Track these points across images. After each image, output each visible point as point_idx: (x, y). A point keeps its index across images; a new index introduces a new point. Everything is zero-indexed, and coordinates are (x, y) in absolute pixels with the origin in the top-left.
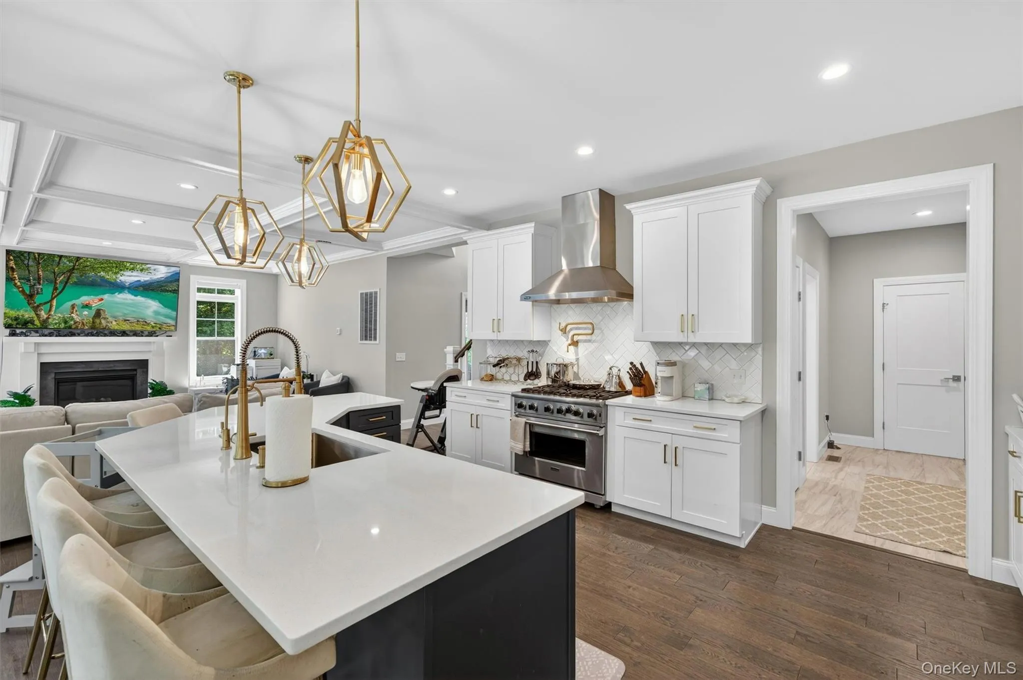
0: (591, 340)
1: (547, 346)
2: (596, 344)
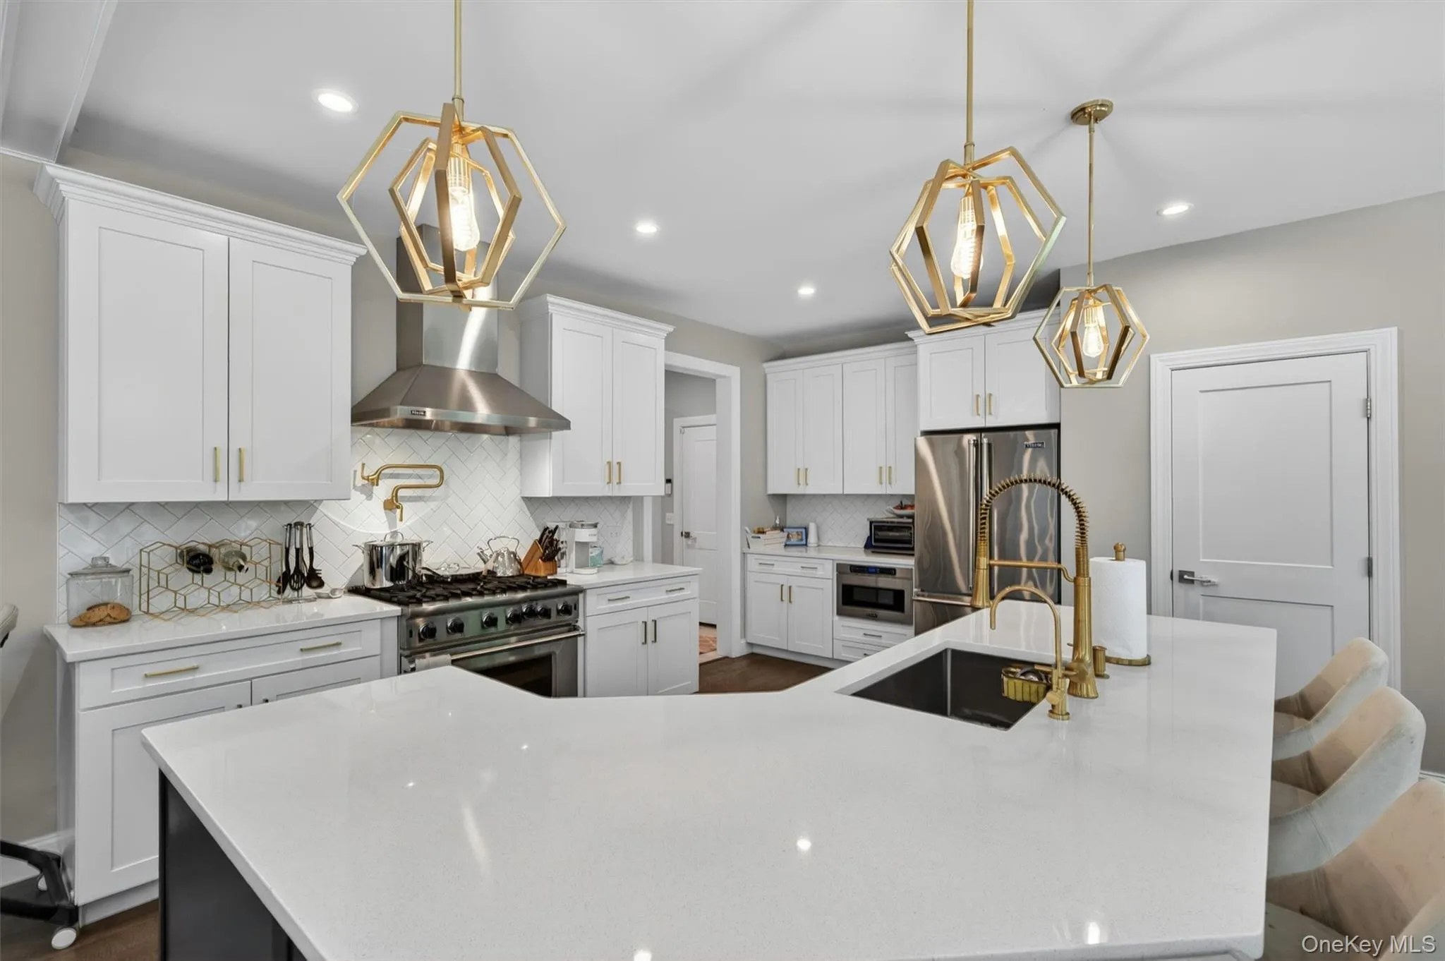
0: (424, 497)
1: (315, 512)
2: (433, 505)
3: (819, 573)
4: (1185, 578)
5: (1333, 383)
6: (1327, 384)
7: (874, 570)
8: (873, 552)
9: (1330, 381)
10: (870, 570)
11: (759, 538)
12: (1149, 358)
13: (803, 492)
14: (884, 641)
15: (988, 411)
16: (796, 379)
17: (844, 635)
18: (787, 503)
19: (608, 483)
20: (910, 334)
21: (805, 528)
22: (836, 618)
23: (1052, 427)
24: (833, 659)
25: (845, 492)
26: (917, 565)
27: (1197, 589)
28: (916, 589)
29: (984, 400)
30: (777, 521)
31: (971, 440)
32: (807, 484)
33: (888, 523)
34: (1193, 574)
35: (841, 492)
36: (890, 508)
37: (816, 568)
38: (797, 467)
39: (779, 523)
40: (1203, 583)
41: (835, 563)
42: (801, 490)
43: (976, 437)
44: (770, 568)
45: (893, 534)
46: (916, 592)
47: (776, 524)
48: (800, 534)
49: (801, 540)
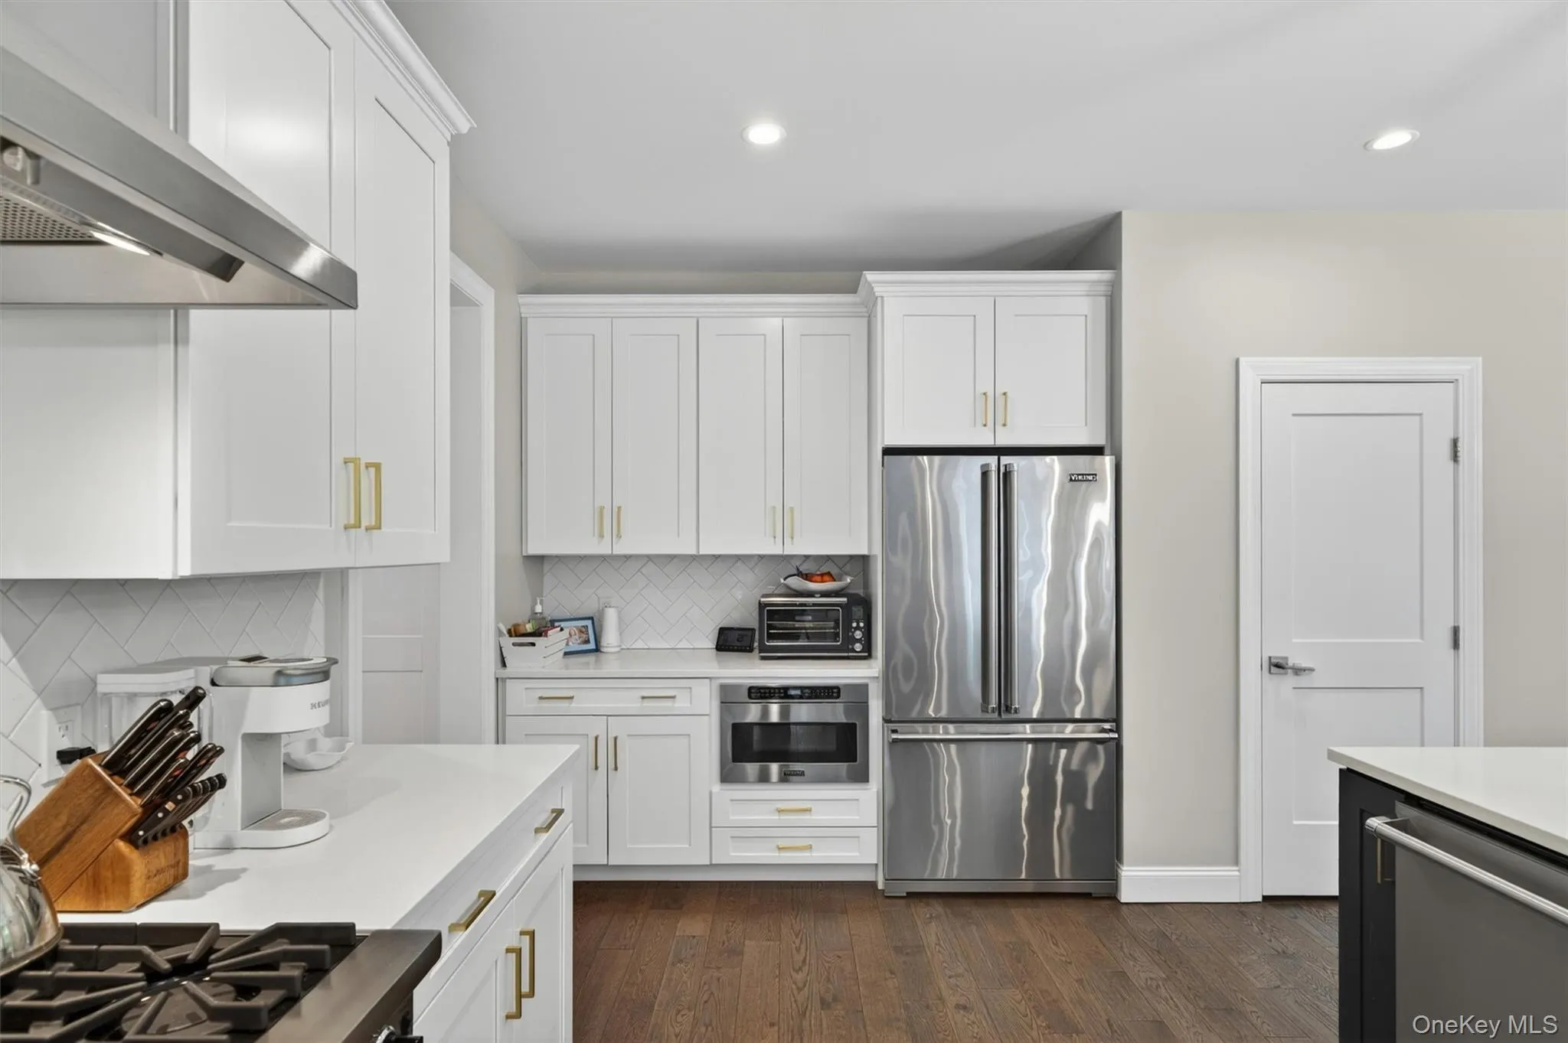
3: (681, 704)
4: (1278, 666)
5: (1424, 416)
6: (1418, 417)
7: (798, 692)
8: (763, 658)
9: (1421, 415)
10: (792, 692)
11: (533, 644)
12: (1237, 362)
13: (610, 552)
14: (816, 818)
15: (1000, 420)
16: (594, 335)
17: (735, 818)
18: (545, 571)
19: (346, 528)
20: (870, 276)
21: (591, 618)
22: (717, 787)
23: (1097, 451)
24: (712, 866)
25: (701, 553)
26: (889, 675)
27: (1289, 680)
28: (884, 719)
29: (995, 405)
30: (539, 609)
31: (983, 466)
32: (619, 536)
33: (795, 605)
34: (1286, 658)
35: (693, 552)
36: (785, 579)
37: (673, 697)
38: (597, 505)
39: (540, 611)
40: (1298, 671)
41: (716, 684)
42: (604, 549)
43: (992, 460)
44: (565, 704)
45: (808, 625)
46: (885, 725)
47: (537, 613)
48: (584, 630)
49: (587, 642)
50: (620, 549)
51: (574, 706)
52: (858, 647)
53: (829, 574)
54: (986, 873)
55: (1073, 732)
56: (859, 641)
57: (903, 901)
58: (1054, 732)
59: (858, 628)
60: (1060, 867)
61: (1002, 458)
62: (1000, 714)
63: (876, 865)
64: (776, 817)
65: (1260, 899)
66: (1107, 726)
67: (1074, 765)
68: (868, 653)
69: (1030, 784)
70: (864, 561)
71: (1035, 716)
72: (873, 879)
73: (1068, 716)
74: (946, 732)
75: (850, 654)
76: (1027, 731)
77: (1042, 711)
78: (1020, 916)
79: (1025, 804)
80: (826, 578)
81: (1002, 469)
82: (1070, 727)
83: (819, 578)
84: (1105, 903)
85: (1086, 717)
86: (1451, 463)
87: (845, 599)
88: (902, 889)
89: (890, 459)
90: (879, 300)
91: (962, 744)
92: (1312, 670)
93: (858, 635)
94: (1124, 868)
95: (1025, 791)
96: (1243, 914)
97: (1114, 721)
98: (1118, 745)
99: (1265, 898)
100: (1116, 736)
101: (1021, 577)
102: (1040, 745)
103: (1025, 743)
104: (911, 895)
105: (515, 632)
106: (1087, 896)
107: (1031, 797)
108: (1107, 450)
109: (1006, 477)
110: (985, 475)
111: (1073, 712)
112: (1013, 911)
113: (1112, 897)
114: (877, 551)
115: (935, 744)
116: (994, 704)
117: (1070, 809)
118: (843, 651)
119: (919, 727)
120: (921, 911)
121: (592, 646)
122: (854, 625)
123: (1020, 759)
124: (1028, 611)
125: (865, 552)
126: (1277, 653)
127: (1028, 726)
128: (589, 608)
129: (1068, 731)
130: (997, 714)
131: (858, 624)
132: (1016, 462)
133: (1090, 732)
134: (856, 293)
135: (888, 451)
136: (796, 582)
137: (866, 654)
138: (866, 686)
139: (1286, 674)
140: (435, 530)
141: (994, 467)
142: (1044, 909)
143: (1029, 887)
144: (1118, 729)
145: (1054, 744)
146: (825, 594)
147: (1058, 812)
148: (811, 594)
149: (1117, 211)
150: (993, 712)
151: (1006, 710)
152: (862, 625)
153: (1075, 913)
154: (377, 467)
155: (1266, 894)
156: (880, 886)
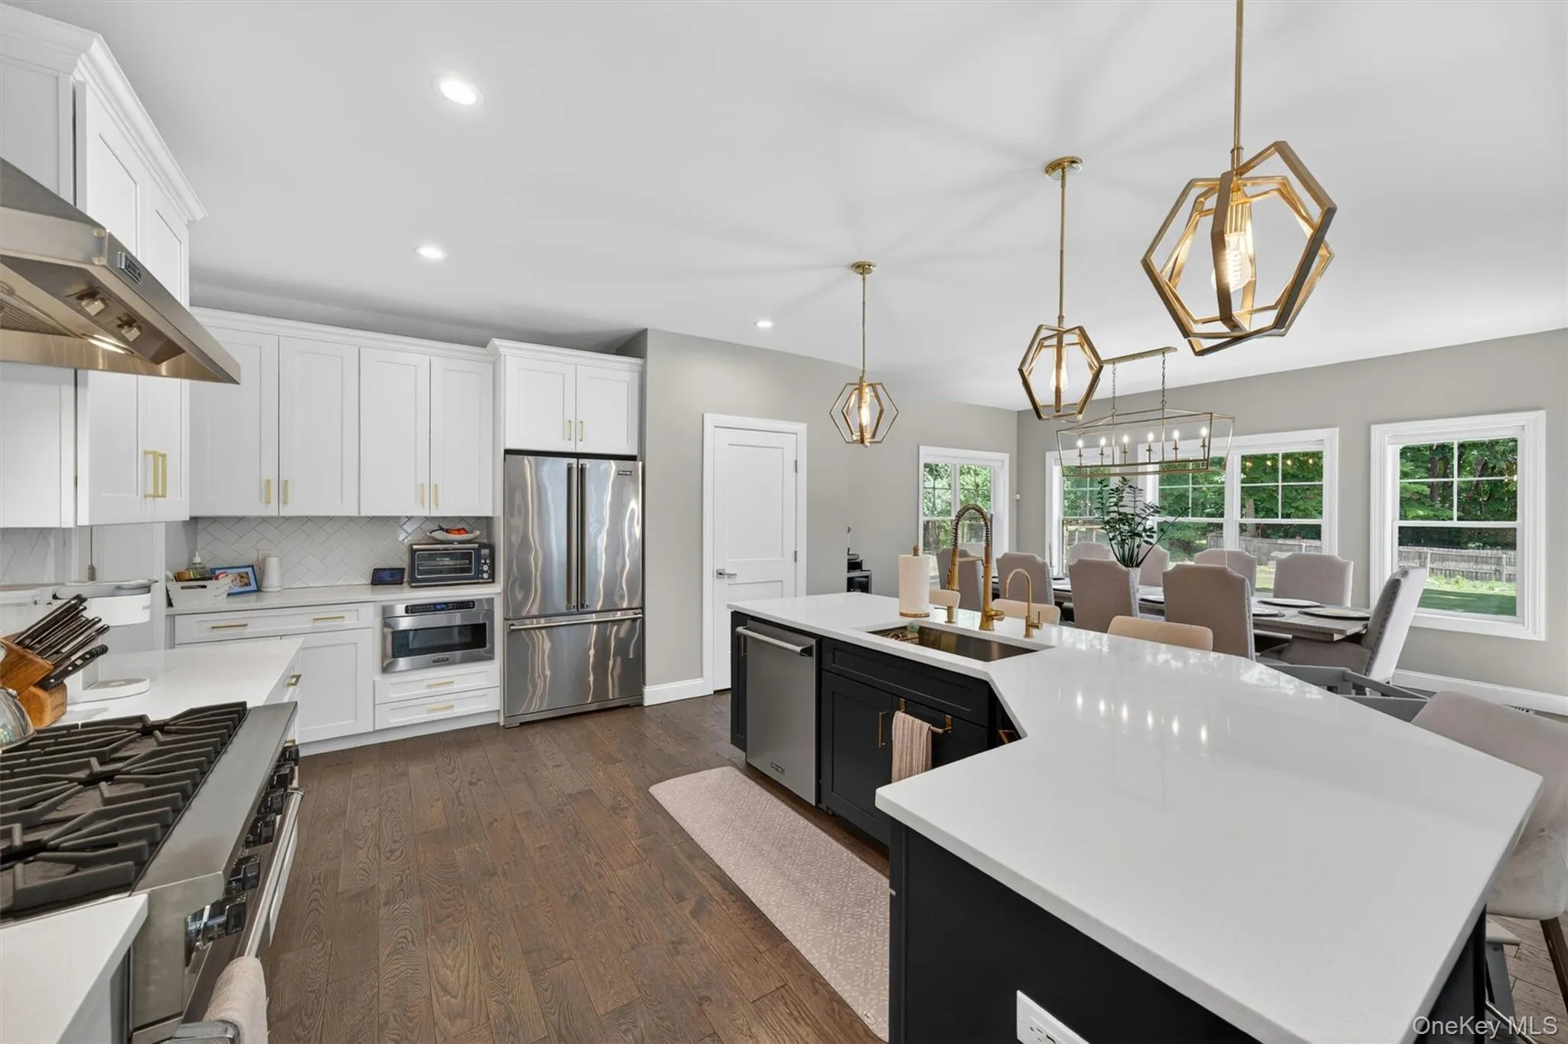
3: (349, 622)
4: (721, 574)
5: (783, 450)
6: (780, 451)
7: (443, 607)
8: (413, 587)
9: (781, 449)
10: (439, 607)
11: (205, 587)
12: (703, 416)
13: (277, 514)
14: (456, 687)
15: (579, 438)
16: (260, 347)
17: (394, 696)
18: (199, 530)
19: (145, 496)
20: (497, 342)
21: (252, 566)
22: (379, 678)
23: (633, 458)
24: (376, 732)
25: (362, 514)
26: (507, 593)
27: (726, 580)
28: (504, 618)
29: (575, 427)
30: (198, 560)
31: (569, 464)
32: (285, 503)
33: (439, 550)
34: (724, 570)
35: (355, 513)
36: (431, 533)
37: (343, 617)
38: (264, 478)
39: (200, 561)
40: (730, 576)
41: (379, 606)
42: (271, 511)
43: (573, 461)
44: (239, 630)
45: (446, 563)
46: (506, 622)
47: (195, 564)
48: (245, 576)
49: (248, 584)
50: (286, 512)
51: (248, 631)
52: (486, 576)
53: (463, 529)
54: (566, 703)
55: (621, 616)
56: (486, 572)
57: (519, 728)
58: (610, 617)
59: (485, 563)
60: (612, 692)
61: (580, 460)
62: (578, 610)
63: (499, 711)
64: (426, 691)
65: (712, 693)
66: (637, 611)
67: (622, 634)
68: (492, 579)
69: (594, 649)
70: (487, 522)
71: (598, 609)
72: (497, 721)
73: (620, 607)
74: (538, 623)
75: (480, 581)
76: (594, 618)
77: (603, 606)
78: (590, 723)
79: (591, 660)
80: (462, 531)
81: (580, 467)
82: (619, 613)
83: (456, 532)
84: (637, 708)
85: (629, 607)
86: (794, 472)
87: (477, 545)
88: (516, 722)
89: (510, 457)
90: (502, 356)
91: (549, 630)
92: (735, 575)
93: (486, 568)
94: (647, 687)
95: (592, 652)
96: (704, 700)
97: (641, 608)
98: (643, 619)
99: (715, 692)
100: (641, 615)
101: (590, 529)
102: (601, 625)
103: (592, 625)
104: (522, 724)
105: (178, 578)
106: (626, 706)
107: (595, 655)
108: (638, 458)
109: (582, 471)
110: (569, 470)
111: (622, 605)
112: (585, 721)
113: (640, 705)
114: (499, 513)
115: (537, 631)
116: (574, 603)
117: (619, 659)
118: (476, 579)
119: (528, 621)
120: (529, 732)
121: (253, 587)
122: (483, 561)
123: (589, 632)
124: (595, 549)
125: (489, 514)
126: (720, 567)
127: (594, 615)
128: (251, 557)
129: (619, 615)
130: (576, 609)
131: (485, 561)
132: (588, 463)
133: (630, 615)
134: (485, 347)
135: (507, 452)
136: (440, 535)
137: (491, 580)
138: (492, 599)
139: (723, 578)
140: (181, 496)
141: (575, 466)
142: (603, 719)
143: (594, 707)
144: (643, 613)
145: (610, 624)
146: (460, 542)
147: (611, 662)
148: (451, 542)
149: (644, 326)
150: (574, 607)
151: (581, 607)
152: (488, 562)
153: (621, 717)
154: (164, 456)
155: (715, 689)
156: (502, 724)
